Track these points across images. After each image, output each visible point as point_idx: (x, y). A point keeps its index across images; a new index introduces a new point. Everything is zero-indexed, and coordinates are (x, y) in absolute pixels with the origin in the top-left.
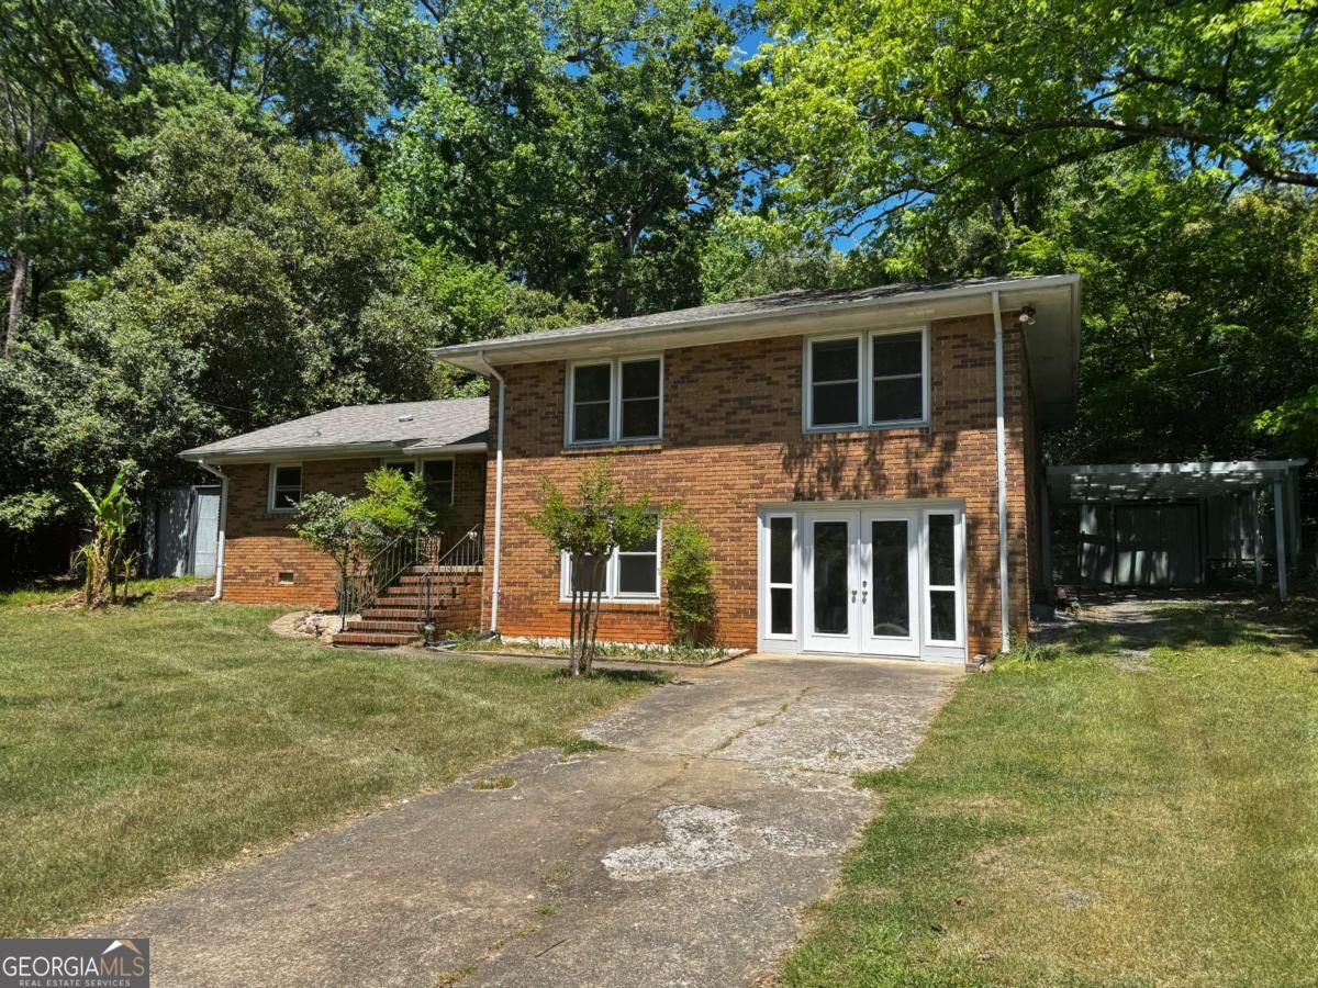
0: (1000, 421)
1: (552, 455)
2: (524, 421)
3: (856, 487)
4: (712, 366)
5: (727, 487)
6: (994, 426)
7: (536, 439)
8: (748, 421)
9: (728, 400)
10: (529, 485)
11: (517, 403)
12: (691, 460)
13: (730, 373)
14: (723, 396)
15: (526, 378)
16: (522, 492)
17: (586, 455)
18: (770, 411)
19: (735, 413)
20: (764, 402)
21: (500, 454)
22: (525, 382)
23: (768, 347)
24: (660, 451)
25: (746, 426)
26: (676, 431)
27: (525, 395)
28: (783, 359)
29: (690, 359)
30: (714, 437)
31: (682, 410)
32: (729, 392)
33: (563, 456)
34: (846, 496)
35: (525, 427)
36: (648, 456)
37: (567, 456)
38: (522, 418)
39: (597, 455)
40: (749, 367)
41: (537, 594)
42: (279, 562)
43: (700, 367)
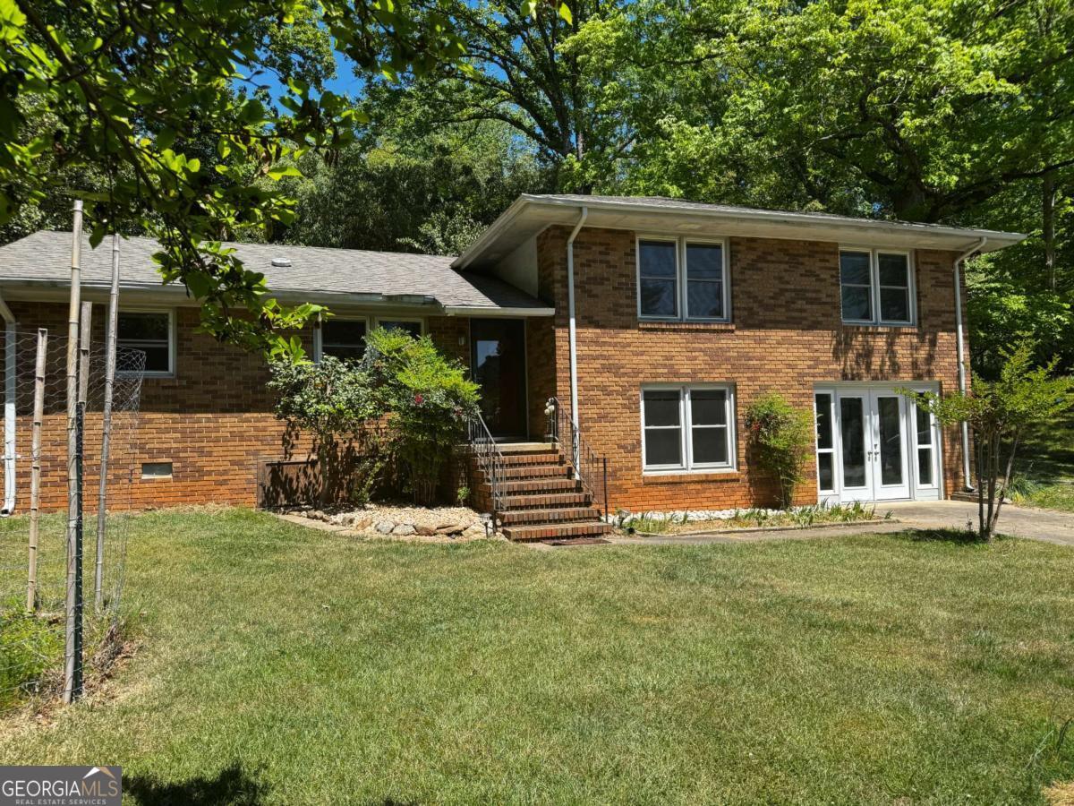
0: (960, 327)
1: (627, 327)
2: (597, 289)
3: (881, 371)
4: (773, 258)
5: (789, 366)
6: (956, 331)
7: (609, 310)
8: (805, 311)
9: (787, 290)
10: (604, 357)
11: (586, 269)
12: (760, 341)
13: (787, 267)
14: (783, 286)
15: (595, 244)
16: (597, 364)
17: (663, 330)
18: (820, 304)
19: (794, 303)
20: (814, 295)
21: (573, 322)
22: (594, 248)
23: (816, 248)
24: (732, 331)
25: (804, 315)
26: (746, 313)
27: (595, 261)
28: (828, 261)
29: (754, 249)
30: (779, 322)
31: (749, 295)
32: (788, 283)
33: (640, 329)
34: (875, 378)
35: (596, 296)
36: (723, 336)
37: (644, 329)
38: (592, 287)
39: (674, 330)
40: (802, 264)
41: (621, 470)
42: (142, 448)
43: (763, 258)
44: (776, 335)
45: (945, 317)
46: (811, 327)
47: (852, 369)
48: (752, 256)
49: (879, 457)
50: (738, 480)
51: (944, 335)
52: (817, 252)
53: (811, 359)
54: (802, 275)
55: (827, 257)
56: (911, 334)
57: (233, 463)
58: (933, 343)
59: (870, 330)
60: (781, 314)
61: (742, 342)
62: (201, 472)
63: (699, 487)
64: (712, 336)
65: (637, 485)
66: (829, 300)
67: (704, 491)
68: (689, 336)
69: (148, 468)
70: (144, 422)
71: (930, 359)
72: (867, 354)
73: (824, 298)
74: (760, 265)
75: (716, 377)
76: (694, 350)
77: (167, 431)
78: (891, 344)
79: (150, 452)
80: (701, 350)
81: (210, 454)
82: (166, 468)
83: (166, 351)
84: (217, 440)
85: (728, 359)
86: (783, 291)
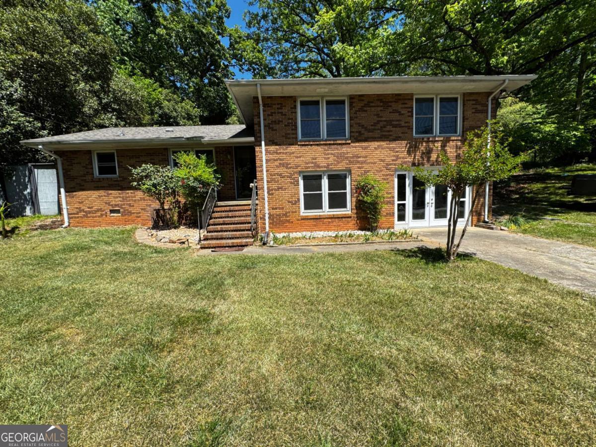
1: (292, 144)
2: (276, 127)
3: (437, 161)
4: (373, 105)
5: (381, 160)
7: (283, 136)
8: (391, 131)
9: (381, 121)
10: (281, 160)
11: (271, 117)
12: (365, 148)
13: (382, 108)
14: (380, 119)
15: (275, 104)
16: (277, 163)
17: (311, 145)
18: (400, 127)
19: (385, 127)
20: (397, 123)
21: (263, 143)
22: (274, 106)
23: (399, 97)
24: (349, 144)
25: (391, 133)
26: (357, 134)
27: (275, 113)
28: (406, 104)
29: (363, 100)
30: (375, 138)
31: (359, 124)
32: (381, 117)
33: (299, 145)
34: (433, 165)
35: (276, 130)
36: (344, 146)
37: (301, 145)
38: (274, 125)
39: (317, 145)
40: (391, 106)
41: (289, 212)
42: (109, 204)
43: (368, 105)
44: (376, 144)
46: (395, 140)
47: (418, 161)
48: (361, 104)
49: (434, 205)
50: (351, 217)
52: (400, 99)
53: (394, 156)
54: (390, 112)
55: (406, 102)
56: (456, 140)
57: (142, 209)
59: (431, 139)
60: (377, 134)
61: (355, 149)
62: (130, 213)
63: (330, 220)
64: (339, 147)
65: (298, 220)
66: (407, 125)
67: (332, 222)
68: (326, 147)
69: (112, 211)
70: (109, 194)
72: (429, 152)
73: (403, 124)
74: (365, 109)
75: (342, 166)
76: (328, 154)
77: (117, 197)
78: (443, 146)
79: (112, 205)
80: (332, 154)
81: (133, 206)
82: (118, 211)
83: (115, 166)
84: (135, 201)
85: (347, 158)
86: (379, 122)
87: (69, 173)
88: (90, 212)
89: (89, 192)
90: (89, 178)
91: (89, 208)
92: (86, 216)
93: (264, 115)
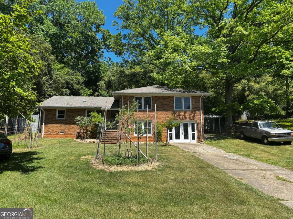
0: (201, 110)
3: (182, 119)
4: (160, 99)
5: (163, 118)
13: (163, 100)
17: (139, 112)
19: (164, 107)
20: (168, 105)
24: (151, 112)
25: (166, 109)
32: (163, 103)
40: (166, 100)
42: (60, 129)
43: (158, 99)
44: (161, 112)
45: (197, 109)
46: (167, 111)
47: (176, 118)
48: (156, 99)
49: (183, 134)
50: (152, 137)
51: (198, 112)
52: (169, 98)
53: (167, 116)
55: (171, 99)
56: (189, 112)
57: (73, 132)
58: (195, 113)
59: (180, 111)
60: (161, 109)
61: (154, 114)
62: (68, 133)
63: (144, 138)
64: (148, 113)
65: (133, 137)
66: (172, 106)
68: (144, 113)
69: (61, 132)
70: (60, 126)
71: (194, 116)
73: (170, 106)
74: (157, 100)
75: (149, 119)
76: (144, 115)
77: (63, 127)
79: (61, 130)
80: (146, 115)
81: (69, 131)
82: (63, 132)
83: (64, 115)
84: (70, 128)
85: (151, 116)
86: (162, 105)
87: (47, 117)
88: (52, 132)
89: (53, 125)
90: (54, 119)
91: (52, 131)
92: (50, 134)
93: (123, 101)
